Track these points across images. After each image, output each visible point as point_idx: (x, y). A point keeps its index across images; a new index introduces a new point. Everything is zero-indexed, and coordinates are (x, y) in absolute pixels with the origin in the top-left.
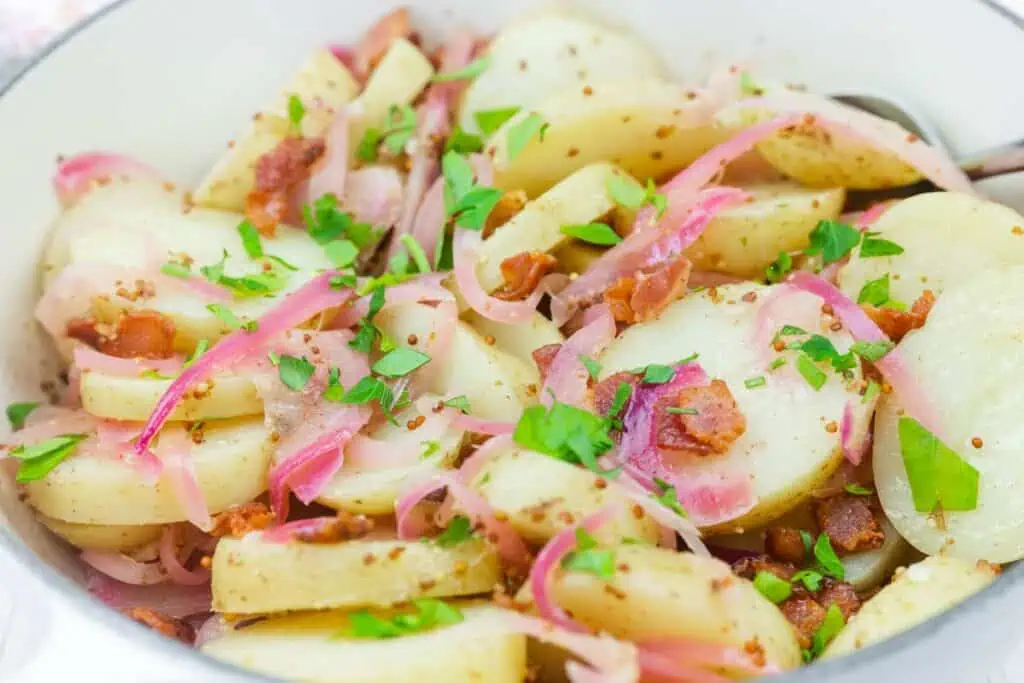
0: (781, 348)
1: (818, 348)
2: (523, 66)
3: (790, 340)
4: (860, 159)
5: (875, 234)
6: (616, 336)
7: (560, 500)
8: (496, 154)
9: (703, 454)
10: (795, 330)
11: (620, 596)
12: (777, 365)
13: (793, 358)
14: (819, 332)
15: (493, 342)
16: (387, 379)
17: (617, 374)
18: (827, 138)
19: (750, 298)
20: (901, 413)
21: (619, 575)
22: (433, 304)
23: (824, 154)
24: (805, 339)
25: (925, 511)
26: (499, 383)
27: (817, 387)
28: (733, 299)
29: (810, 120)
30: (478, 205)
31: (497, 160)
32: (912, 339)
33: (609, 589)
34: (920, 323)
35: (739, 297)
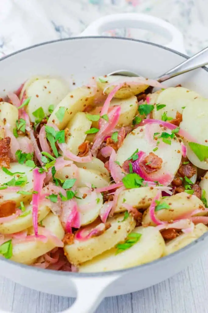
0: (156, 139)
1: (165, 135)
2: (37, 96)
3: (157, 136)
4: (138, 88)
5: (158, 104)
6: (116, 153)
7: (146, 196)
8: (55, 121)
9: (156, 171)
10: (157, 133)
11: (172, 211)
12: (158, 143)
13: (161, 140)
14: (162, 132)
15: (86, 168)
16: (68, 189)
17: (124, 162)
18: (129, 86)
19: (142, 130)
20: (187, 142)
21: (170, 206)
22: (68, 166)
23: (129, 90)
24: (161, 134)
25: (203, 160)
26: (97, 177)
27: (170, 144)
28: (138, 132)
29: (125, 84)
30: (61, 136)
31: (56, 122)
32: (182, 124)
33: (170, 210)
34: (181, 120)
35: (139, 131)
